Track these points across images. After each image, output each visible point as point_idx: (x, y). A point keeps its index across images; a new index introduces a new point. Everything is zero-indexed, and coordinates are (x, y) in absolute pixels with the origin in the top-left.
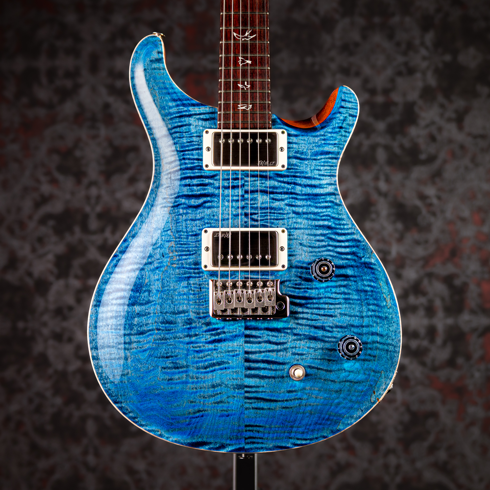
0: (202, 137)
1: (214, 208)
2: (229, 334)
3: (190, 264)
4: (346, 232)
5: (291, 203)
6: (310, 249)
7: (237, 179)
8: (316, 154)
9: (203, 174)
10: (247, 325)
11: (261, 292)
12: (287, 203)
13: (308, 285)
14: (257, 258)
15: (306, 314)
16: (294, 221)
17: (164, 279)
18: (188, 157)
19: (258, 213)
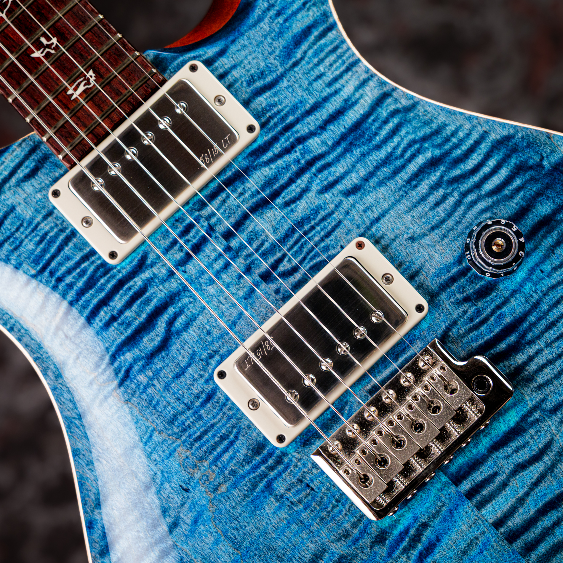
0: (55, 211)
1: (196, 318)
2: (436, 521)
3: (247, 460)
4: (470, 142)
5: (325, 183)
6: (436, 231)
7: (190, 227)
8: (288, 52)
9: (121, 275)
10: (452, 475)
11: (425, 392)
12: (319, 188)
13: (493, 300)
14: (358, 337)
15: (539, 356)
16: (361, 208)
17: (227, 531)
18: (63, 269)
19: (284, 256)
